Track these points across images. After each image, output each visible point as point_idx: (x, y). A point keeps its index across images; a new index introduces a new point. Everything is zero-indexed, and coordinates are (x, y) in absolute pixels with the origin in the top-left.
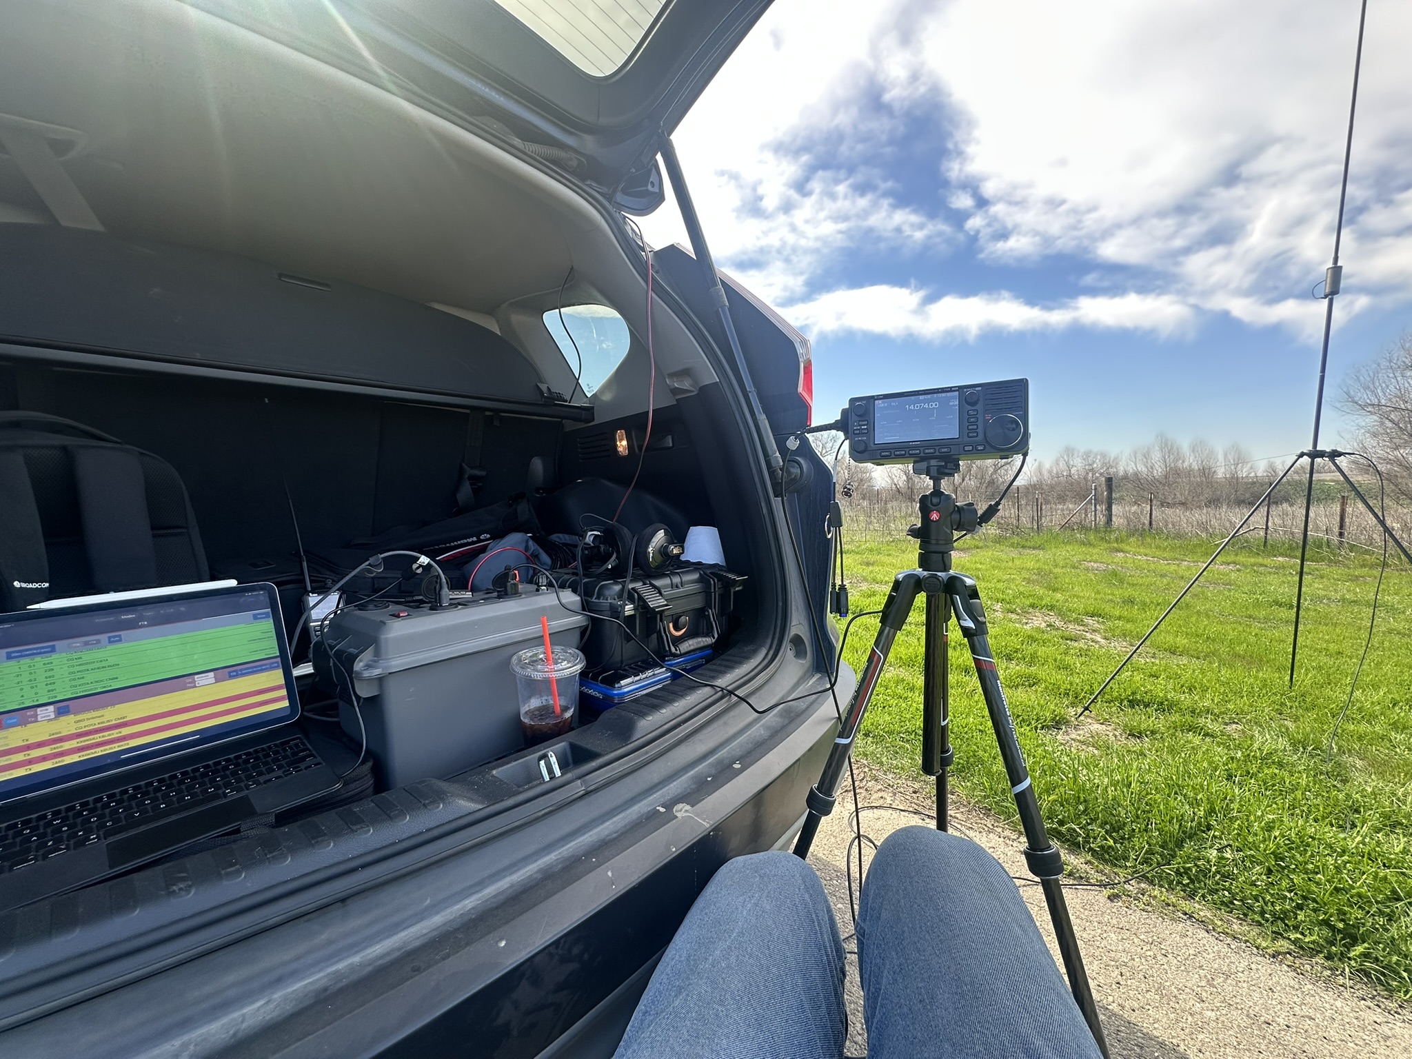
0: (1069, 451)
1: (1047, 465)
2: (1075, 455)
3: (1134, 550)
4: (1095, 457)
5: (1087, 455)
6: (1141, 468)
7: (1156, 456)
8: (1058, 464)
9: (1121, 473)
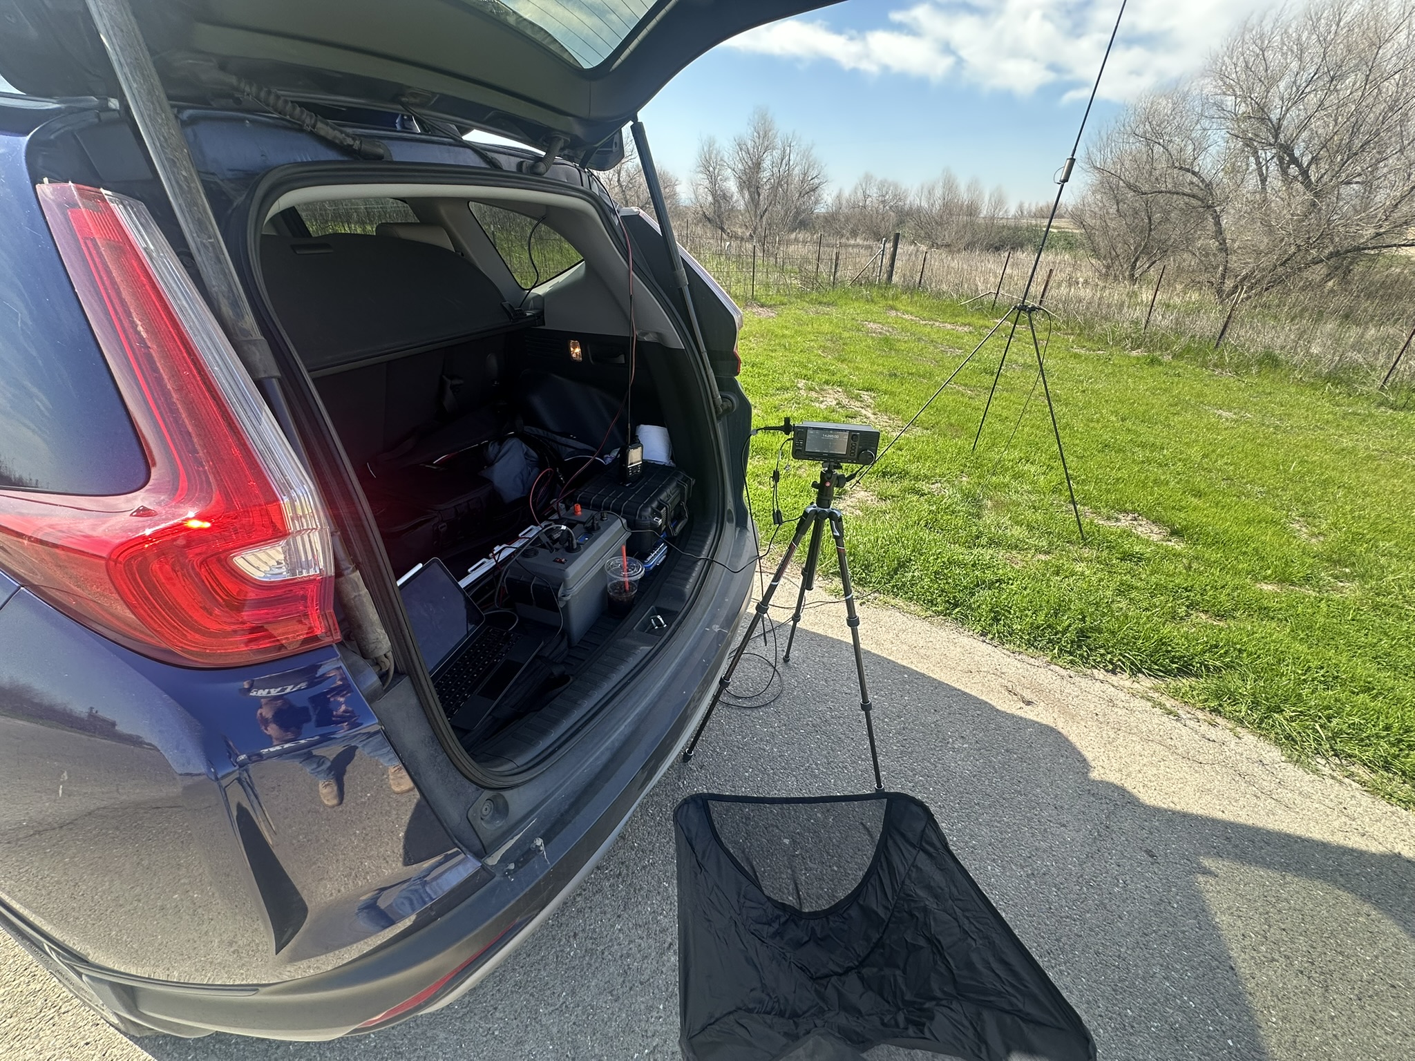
0: (868, 179)
1: (846, 193)
2: (872, 184)
3: (903, 308)
4: (888, 188)
5: (882, 184)
6: (925, 204)
7: (938, 192)
8: (856, 193)
9: (907, 208)
